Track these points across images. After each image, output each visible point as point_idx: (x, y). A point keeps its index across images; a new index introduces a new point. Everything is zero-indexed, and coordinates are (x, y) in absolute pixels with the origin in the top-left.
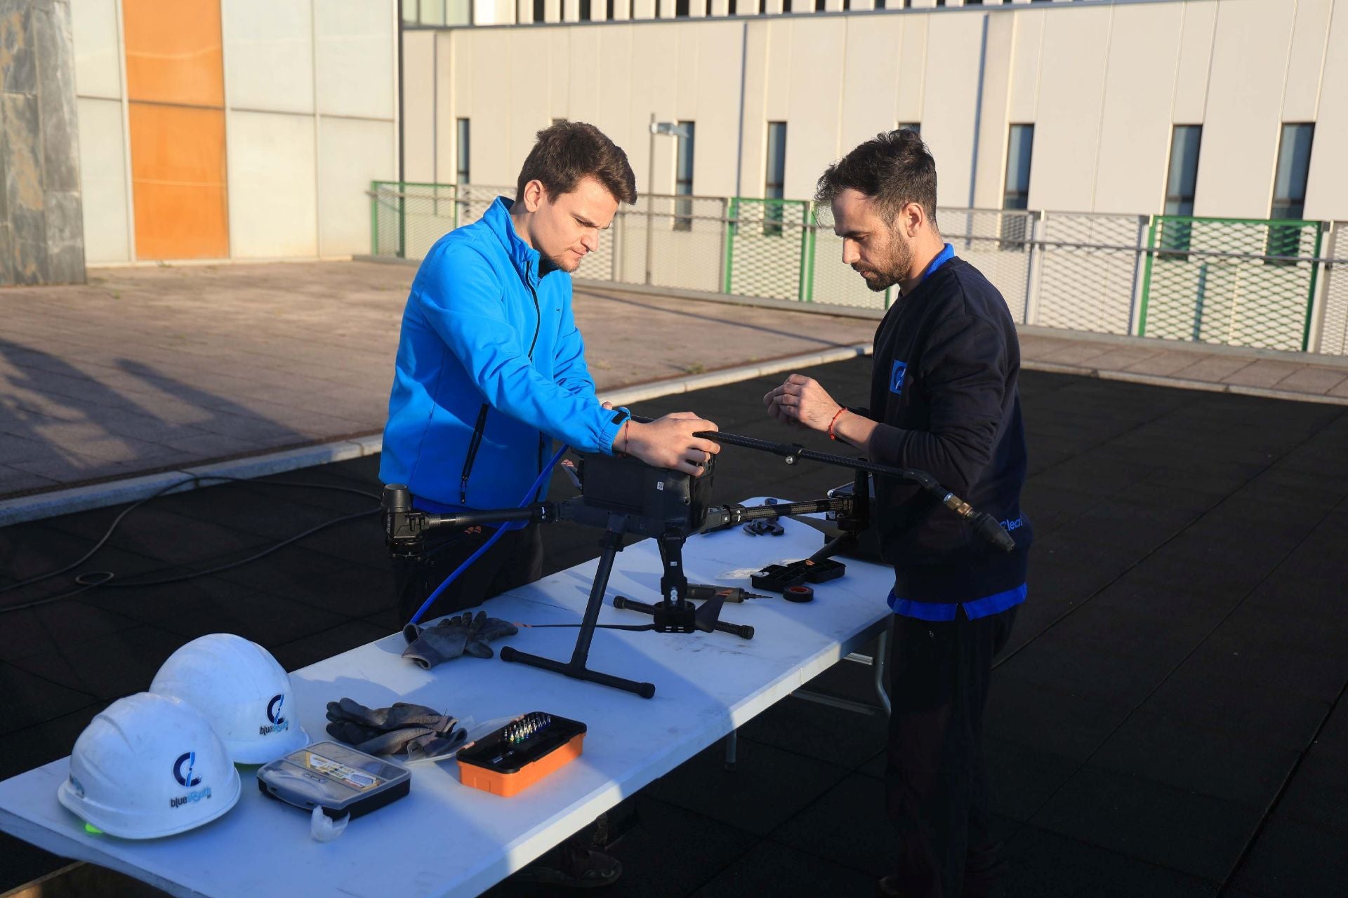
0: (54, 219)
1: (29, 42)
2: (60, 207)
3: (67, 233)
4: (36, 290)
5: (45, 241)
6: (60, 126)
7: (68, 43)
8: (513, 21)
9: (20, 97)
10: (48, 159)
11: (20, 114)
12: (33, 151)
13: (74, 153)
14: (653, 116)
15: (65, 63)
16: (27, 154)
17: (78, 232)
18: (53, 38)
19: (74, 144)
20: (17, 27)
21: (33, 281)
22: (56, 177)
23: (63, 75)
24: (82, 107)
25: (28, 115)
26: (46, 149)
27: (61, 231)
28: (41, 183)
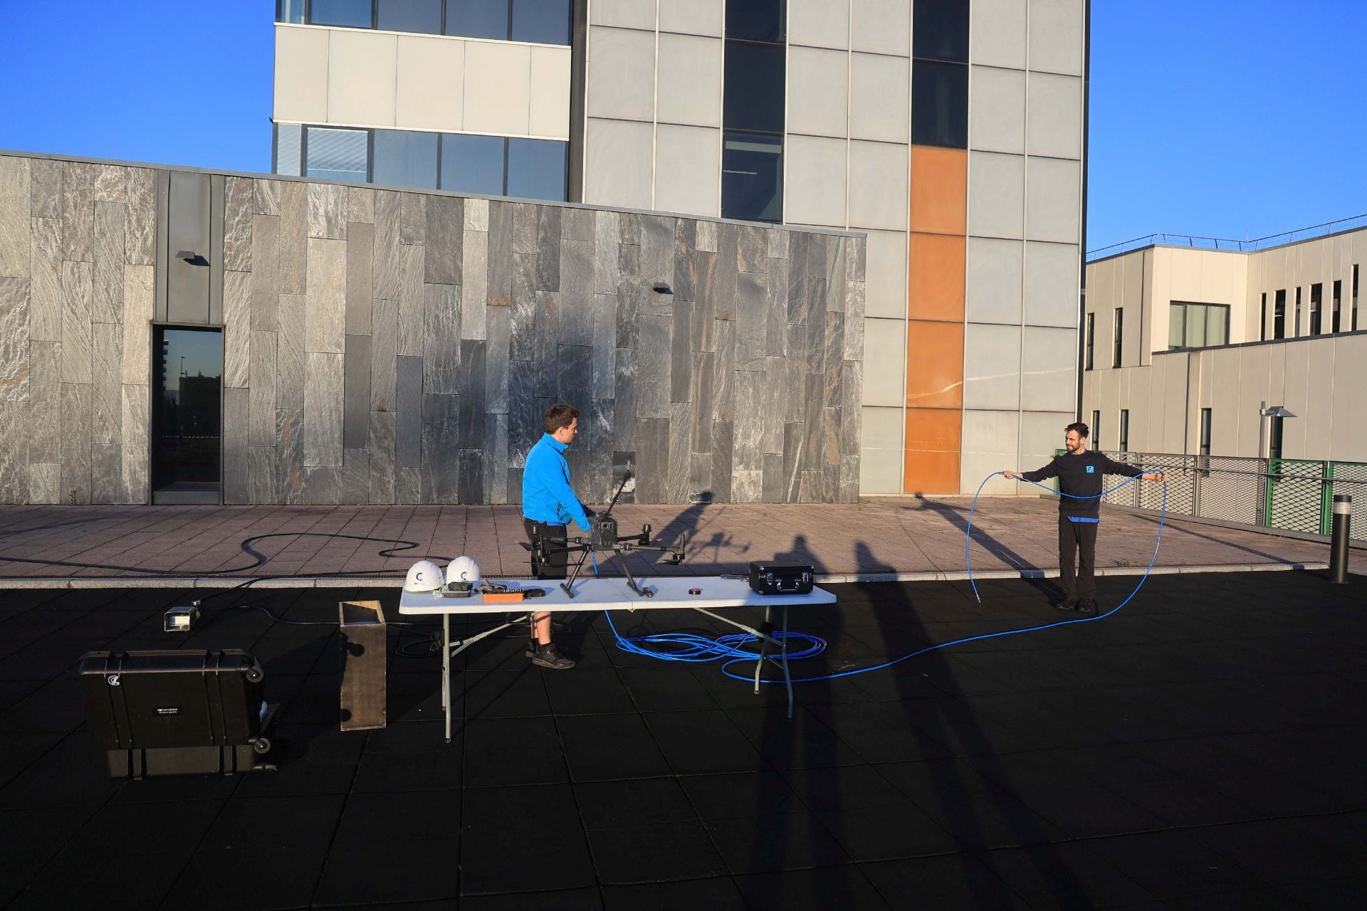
0: (844, 469)
1: (840, 382)
2: (848, 463)
3: (850, 477)
4: (832, 506)
5: (839, 481)
6: (852, 422)
7: (860, 381)
8: (1223, 343)
9: (833, 408)
10: (843, 439)
11: (832, 417)
12: (837, 435)
13: (858, 435)
14: (1263, 404)
15: (858, 391)
16: (833, 435)
17: (857, 476)
18: (853, 378)
19: (858, 431)
20: (835, 375)
21: (831, 502)
22: (847, 448)
23: (856, 397)
24: (865, 413)
25: (836, 417)
26: (843, 433)
27: (847, 475)
28: (839, 451)
